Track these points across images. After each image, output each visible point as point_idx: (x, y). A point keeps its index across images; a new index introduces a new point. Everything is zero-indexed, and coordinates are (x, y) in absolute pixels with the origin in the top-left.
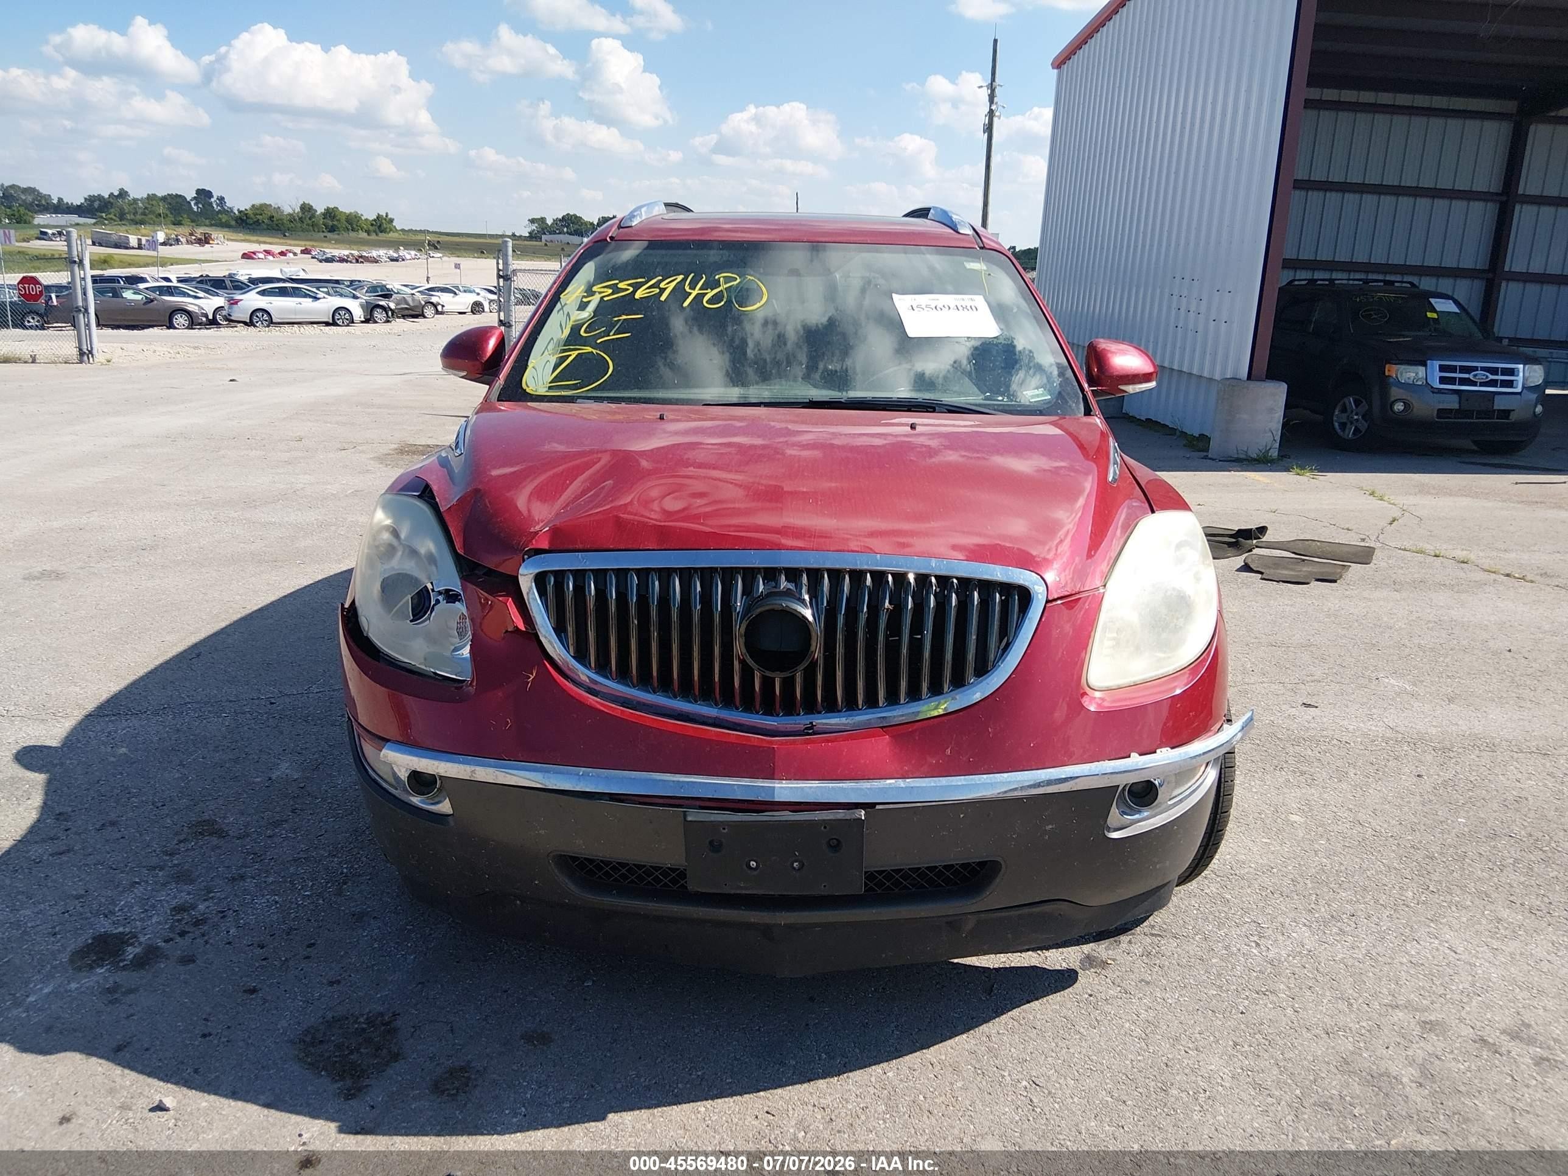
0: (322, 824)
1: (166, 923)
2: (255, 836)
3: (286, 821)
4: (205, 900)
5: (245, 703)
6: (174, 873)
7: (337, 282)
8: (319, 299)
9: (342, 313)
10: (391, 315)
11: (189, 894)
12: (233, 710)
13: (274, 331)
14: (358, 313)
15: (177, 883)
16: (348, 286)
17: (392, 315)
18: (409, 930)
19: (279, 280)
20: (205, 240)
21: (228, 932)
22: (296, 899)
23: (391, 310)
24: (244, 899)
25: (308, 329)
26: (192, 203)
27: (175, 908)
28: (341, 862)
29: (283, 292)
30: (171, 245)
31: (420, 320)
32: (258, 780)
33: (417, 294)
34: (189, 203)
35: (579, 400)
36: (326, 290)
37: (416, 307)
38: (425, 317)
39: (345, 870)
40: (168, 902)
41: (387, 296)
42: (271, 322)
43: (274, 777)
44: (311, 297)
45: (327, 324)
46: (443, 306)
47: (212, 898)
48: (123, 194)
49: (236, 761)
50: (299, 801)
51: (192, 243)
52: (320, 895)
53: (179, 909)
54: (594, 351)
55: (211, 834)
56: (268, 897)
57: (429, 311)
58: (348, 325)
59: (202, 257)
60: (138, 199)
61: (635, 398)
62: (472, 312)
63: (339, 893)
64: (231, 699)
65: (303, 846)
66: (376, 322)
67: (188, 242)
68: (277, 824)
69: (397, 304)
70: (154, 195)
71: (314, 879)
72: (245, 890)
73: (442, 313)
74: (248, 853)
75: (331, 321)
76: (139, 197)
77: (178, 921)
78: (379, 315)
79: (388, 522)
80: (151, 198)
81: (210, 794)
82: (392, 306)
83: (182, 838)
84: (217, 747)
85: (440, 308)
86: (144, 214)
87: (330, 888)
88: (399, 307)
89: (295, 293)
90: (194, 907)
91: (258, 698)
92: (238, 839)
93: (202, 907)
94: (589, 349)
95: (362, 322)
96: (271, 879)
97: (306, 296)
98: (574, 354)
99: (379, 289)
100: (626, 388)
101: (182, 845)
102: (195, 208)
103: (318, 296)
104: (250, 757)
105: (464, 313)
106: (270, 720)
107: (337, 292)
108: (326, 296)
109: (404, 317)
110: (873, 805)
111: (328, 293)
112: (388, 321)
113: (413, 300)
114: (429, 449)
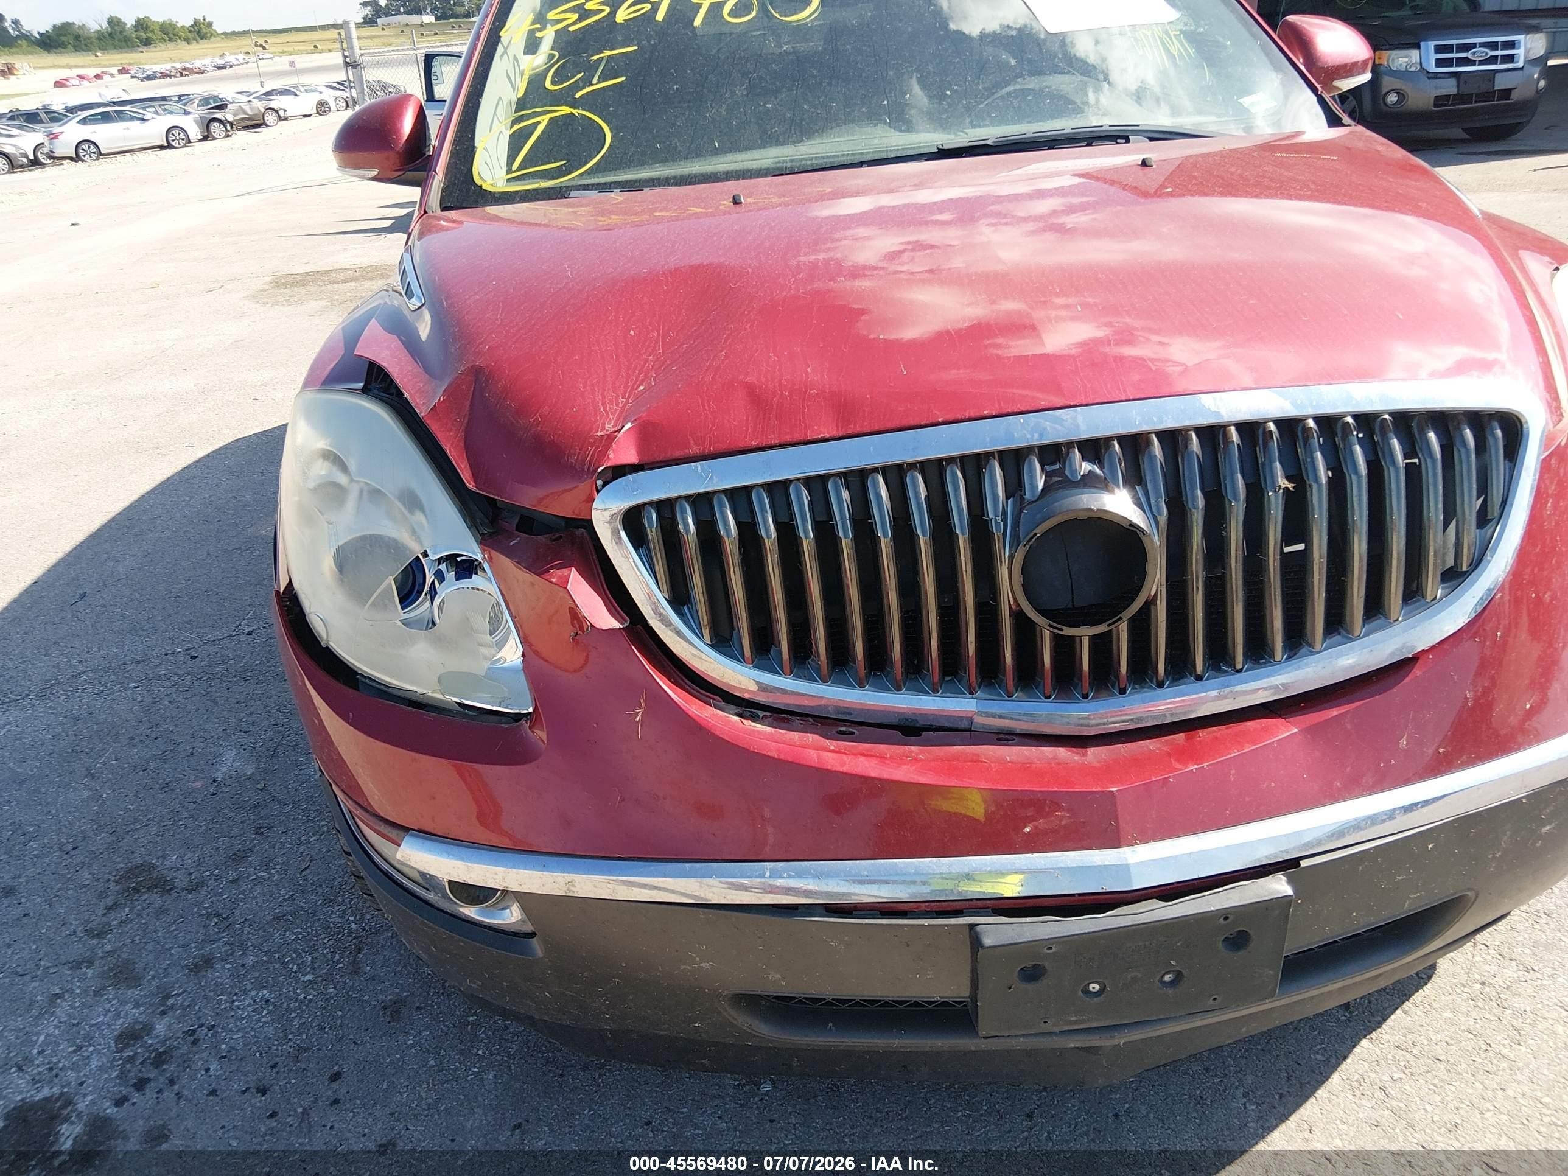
0: (302, 848)
1: (112, 1067)
2: (212, 883)
3: (250, 850)
4: (163, 1013)
5: (157, 662)
6: (110, 970)
7: (163, 99)
8: (147, 120)
9: (176, 132)
10: (230, 127)
11: (137, 1005)
12: (142, 675)
13: (105, 164)
14: (194, 132)
15: (116, 985)
16: (177, 102)
17: (232, 128)
18: (473, 1024)
19: (99, 105)
20: (8, 71)
21: (207, 1070)
22: (295, 991)
23: (229, 122)
24: (219, 1003)
25: (142, 155)
27: (120, 1035)
28: (344, 912)
29: (106, 117)
31: (263, 130)
32: (199, 784)
33: (256, 101)
35: (573, 193)
36: (154, 109)
37: (256, 115)
38: (267, 126)
39: (354, 926)
40: (109, 1025)
41: (221, 107)
42: (100, 154)
43: (219, 775)
44: (138, 119)
45: (162, 147)
46: (285, 111)
47: (172, 1008)
49: (162, 757)
50: (263, 813)
52: (327, 979)
53: (130, 1036)
54: (575, 112)
55: (150, 889)
56: (253, 993)
57: (271, 118)
58: (184, 146)
59: (8, 90)
61: (658, 179)
62: (318, 113)
63: (355, 970)
64: (138, 658)
65: (283, 891)
66: (215, 139)
68: (237, 858)
69: (235, 115)
71: (313, 950)
72: (216, 984)
73: (286, 119)
74: (208, 916)
75: (166, 144)
77: (131, 1059)
78: (216, 129)
79: (322, 444)
81: (136, 820)
82: (230, 118)
83: (109, 901)
84: (132, 738)
85: (281, 113)
87: (338, 962)
88: (237, 118)
89: (120, 116)
90: (148, 1029)
91: (173, 653)
92: (190, 891)
93: (160, 1027)
94: (566, 110)
95: (200, 140)
96: (250, 960)
97: (132, 118)
98: (544, 120)
99: (211, 101)
100: (641, 164)
101: (112, 915)
103: (145, 118)
104: (181, 748)
105: (310, 115)
106: (196, 684)
107: (165, 110)
108: (155, 116)
109: (245, 128)
110: (1294, 863)
111: (156, 113)
112: (228, 136)
113: (251, 108)
114: (309, 277)
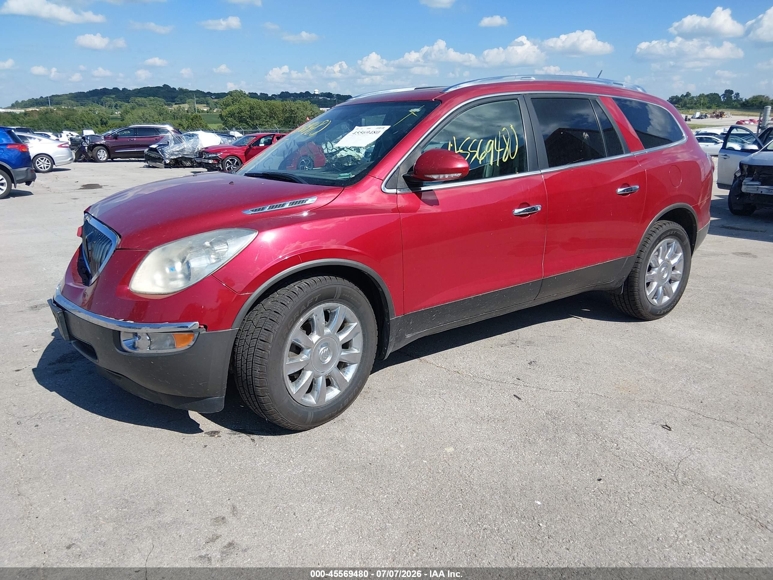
20: (721, 115)
26: (722, 97)
30: (702, 119)
34: (720, 97)
48: (688, 94)
51: (713, 117)
59: (715, 124)
60: (694, 97)
67: (712, 117)
70: (703, 94)
76: (695, 96)
80: (701, 96)
86: (696, 104)
102: (722, 100)
103: (719, 142)
